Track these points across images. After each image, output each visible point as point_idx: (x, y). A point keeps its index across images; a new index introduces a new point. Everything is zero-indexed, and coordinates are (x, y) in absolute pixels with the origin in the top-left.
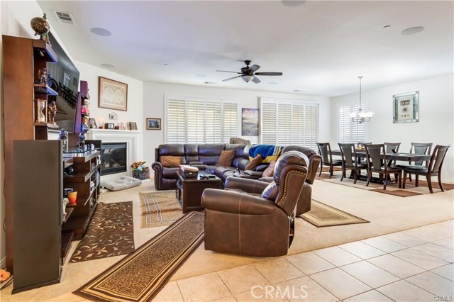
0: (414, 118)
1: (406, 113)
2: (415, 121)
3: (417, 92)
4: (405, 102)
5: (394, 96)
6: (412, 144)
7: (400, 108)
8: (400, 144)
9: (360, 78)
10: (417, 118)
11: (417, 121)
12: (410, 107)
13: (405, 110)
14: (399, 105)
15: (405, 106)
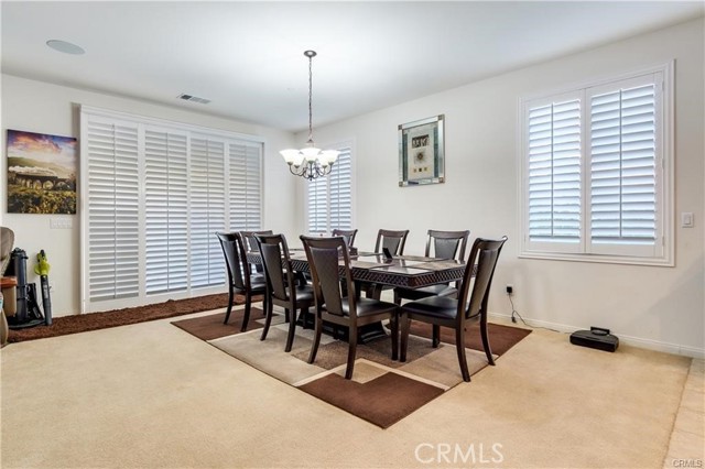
0: (436, 175)
1: (422, 165)
2: (437, 181)
3: (441, 117)
4: (421, 140)
5: (400, 127)
6: (430, 232)
7: (412, 152)
8: (408, 232)
9: (310, 55)
10: (441, 176)
11: (442, 182)
12: (428, 150)
13: (420, 156)
14: (410, 145)
15: (421, 149)
